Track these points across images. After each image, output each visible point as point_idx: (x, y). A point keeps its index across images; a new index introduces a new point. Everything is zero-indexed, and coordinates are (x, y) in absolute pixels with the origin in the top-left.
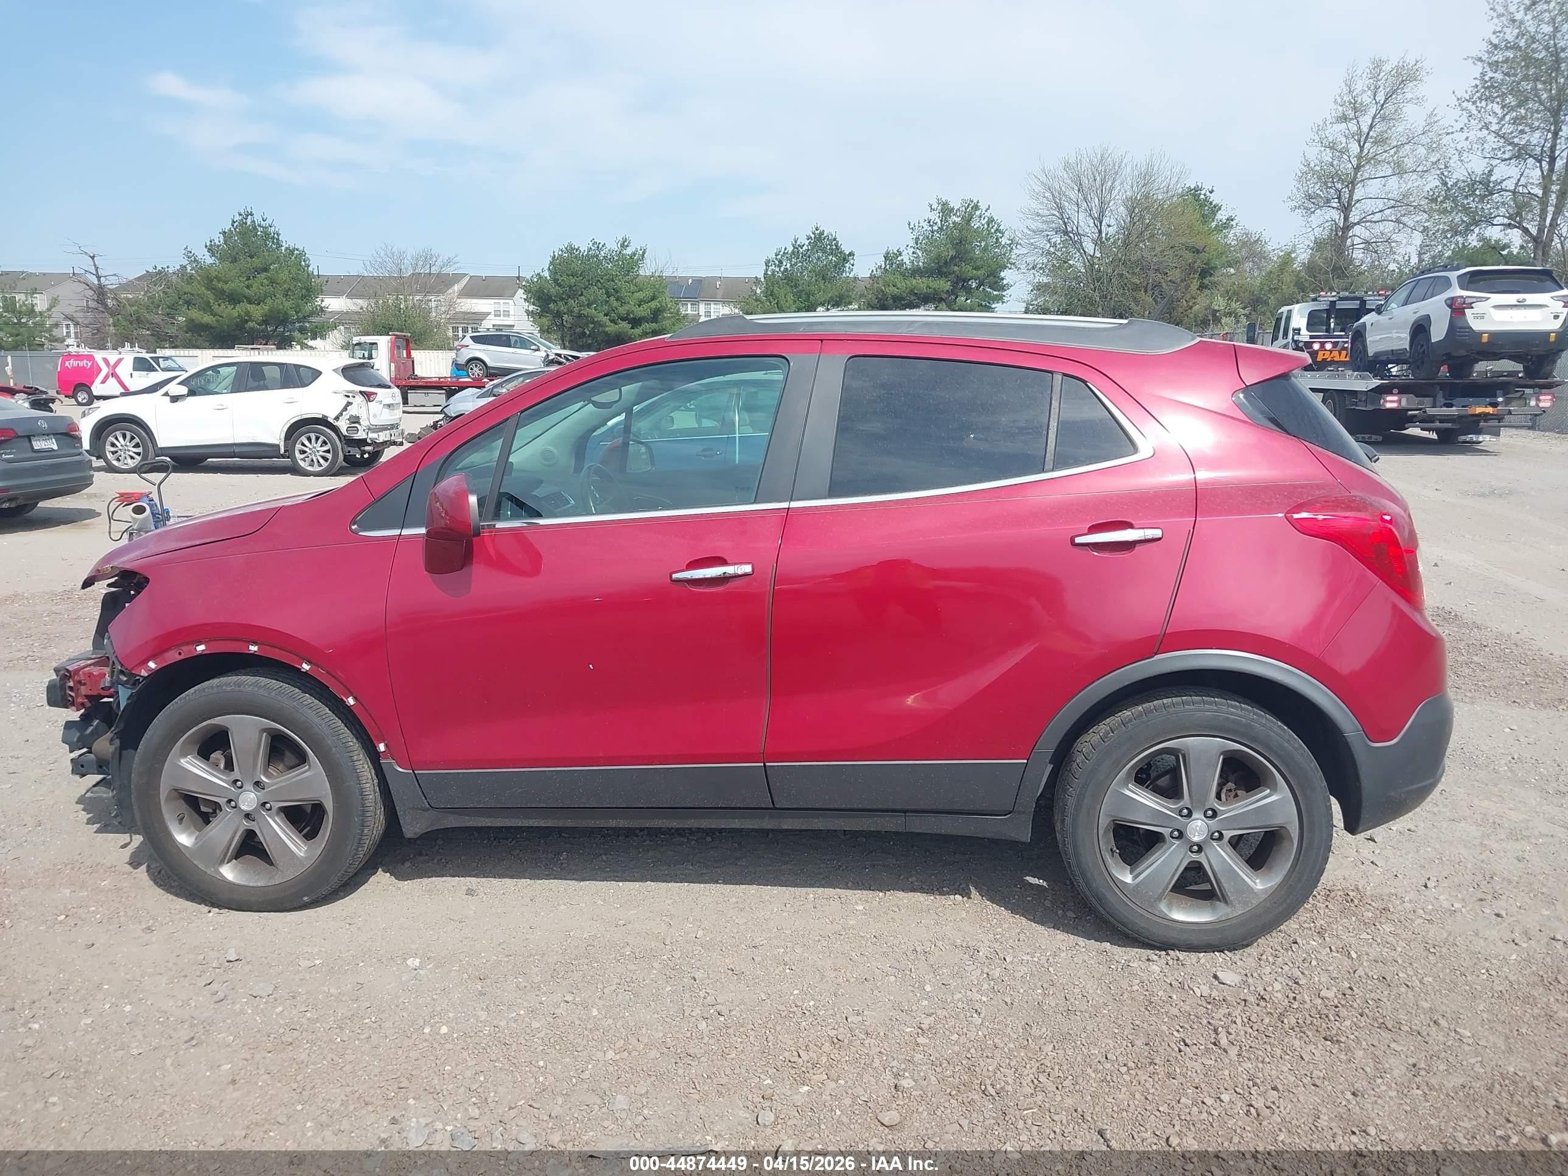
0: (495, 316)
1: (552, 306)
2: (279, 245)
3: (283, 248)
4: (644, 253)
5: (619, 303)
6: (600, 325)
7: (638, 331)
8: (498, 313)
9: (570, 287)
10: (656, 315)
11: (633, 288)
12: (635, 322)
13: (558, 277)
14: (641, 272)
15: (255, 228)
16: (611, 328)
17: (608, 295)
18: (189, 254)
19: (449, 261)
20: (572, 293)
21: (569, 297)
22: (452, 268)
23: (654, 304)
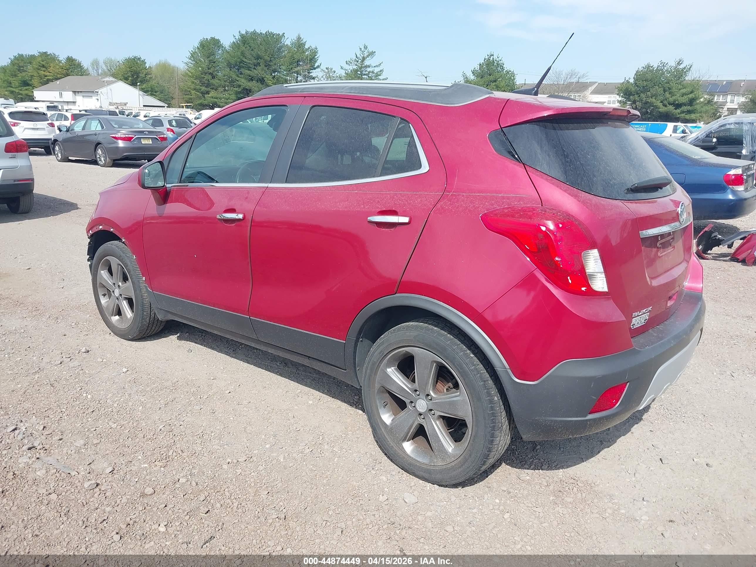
0: (608, 103)
1: (631, 97)
2: (503, 69)
3: (505, 71)
4: (690, 67)
5: (670, 96)
6: (657, 108)
7: (678, 111)
8: (610, 102)
9: (644, 87)
10: (691, 102)
11: (680, 87)
12: (678, 106)
13: (637, 82)
14: (687, 78)
15: (493, 62)
16: (663, 109)
17: (665, 91)
18: (464, 75)
19: (583, 75)
20: (645, 90)
21: (642, 92)
22: (585, 79)
23: (691, 96)
